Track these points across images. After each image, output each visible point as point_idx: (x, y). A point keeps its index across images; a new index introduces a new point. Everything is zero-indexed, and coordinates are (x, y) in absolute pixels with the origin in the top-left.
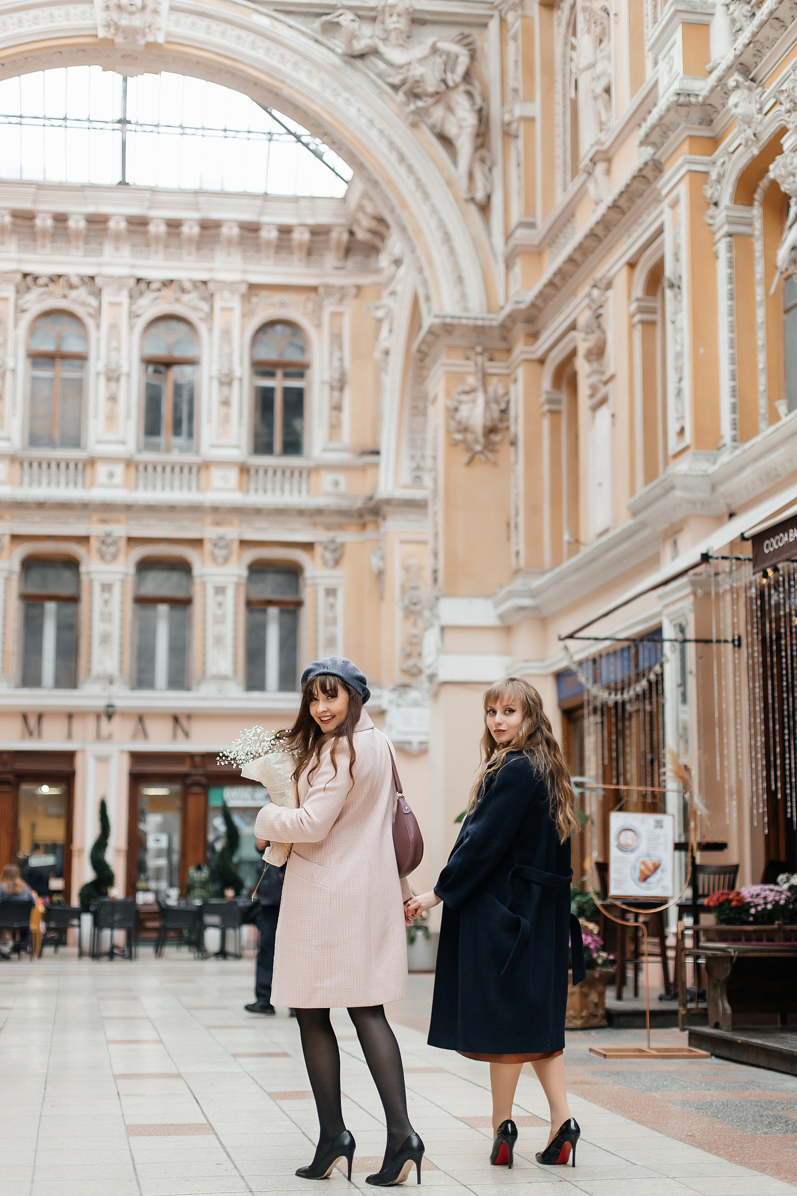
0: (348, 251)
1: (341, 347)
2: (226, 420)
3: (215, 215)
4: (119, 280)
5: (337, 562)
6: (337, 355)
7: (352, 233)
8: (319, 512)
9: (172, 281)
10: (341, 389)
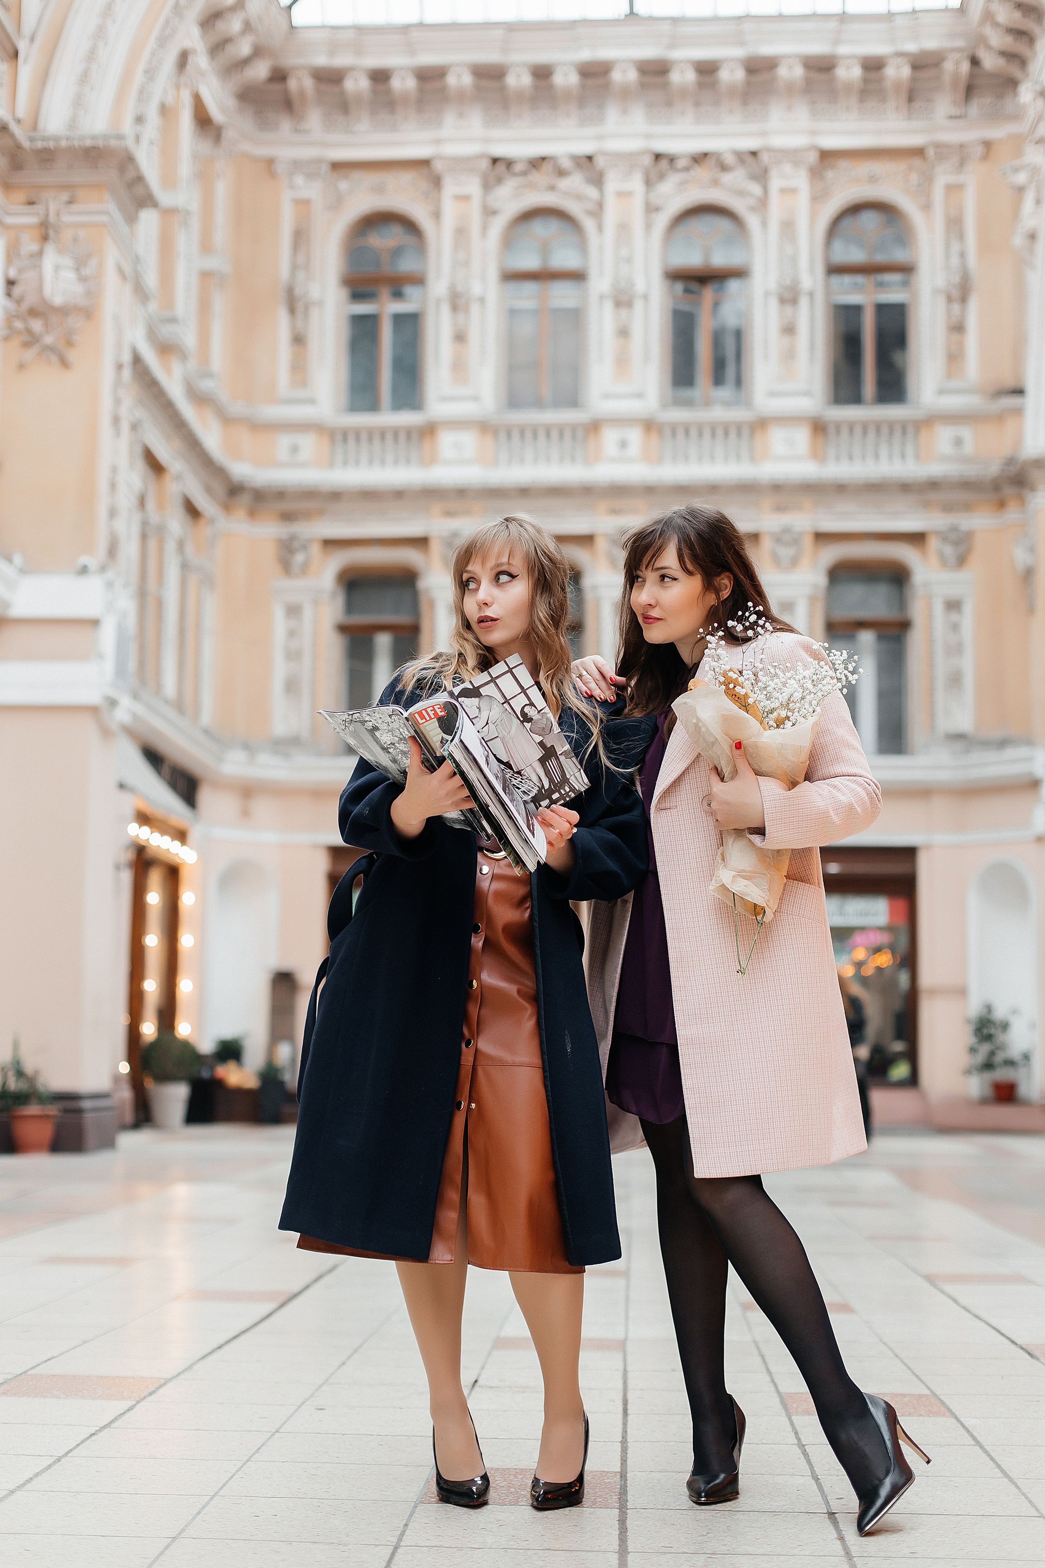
0: (970, 91)
1: (961, 237)
2: (789, 355)
3: (767, 50)
4: (628, 159)
5: (962, 561)
6: (955, 248)
7: (975, 62)
8: (933, 485)
9: (706, 155)
10: (964, 299)
